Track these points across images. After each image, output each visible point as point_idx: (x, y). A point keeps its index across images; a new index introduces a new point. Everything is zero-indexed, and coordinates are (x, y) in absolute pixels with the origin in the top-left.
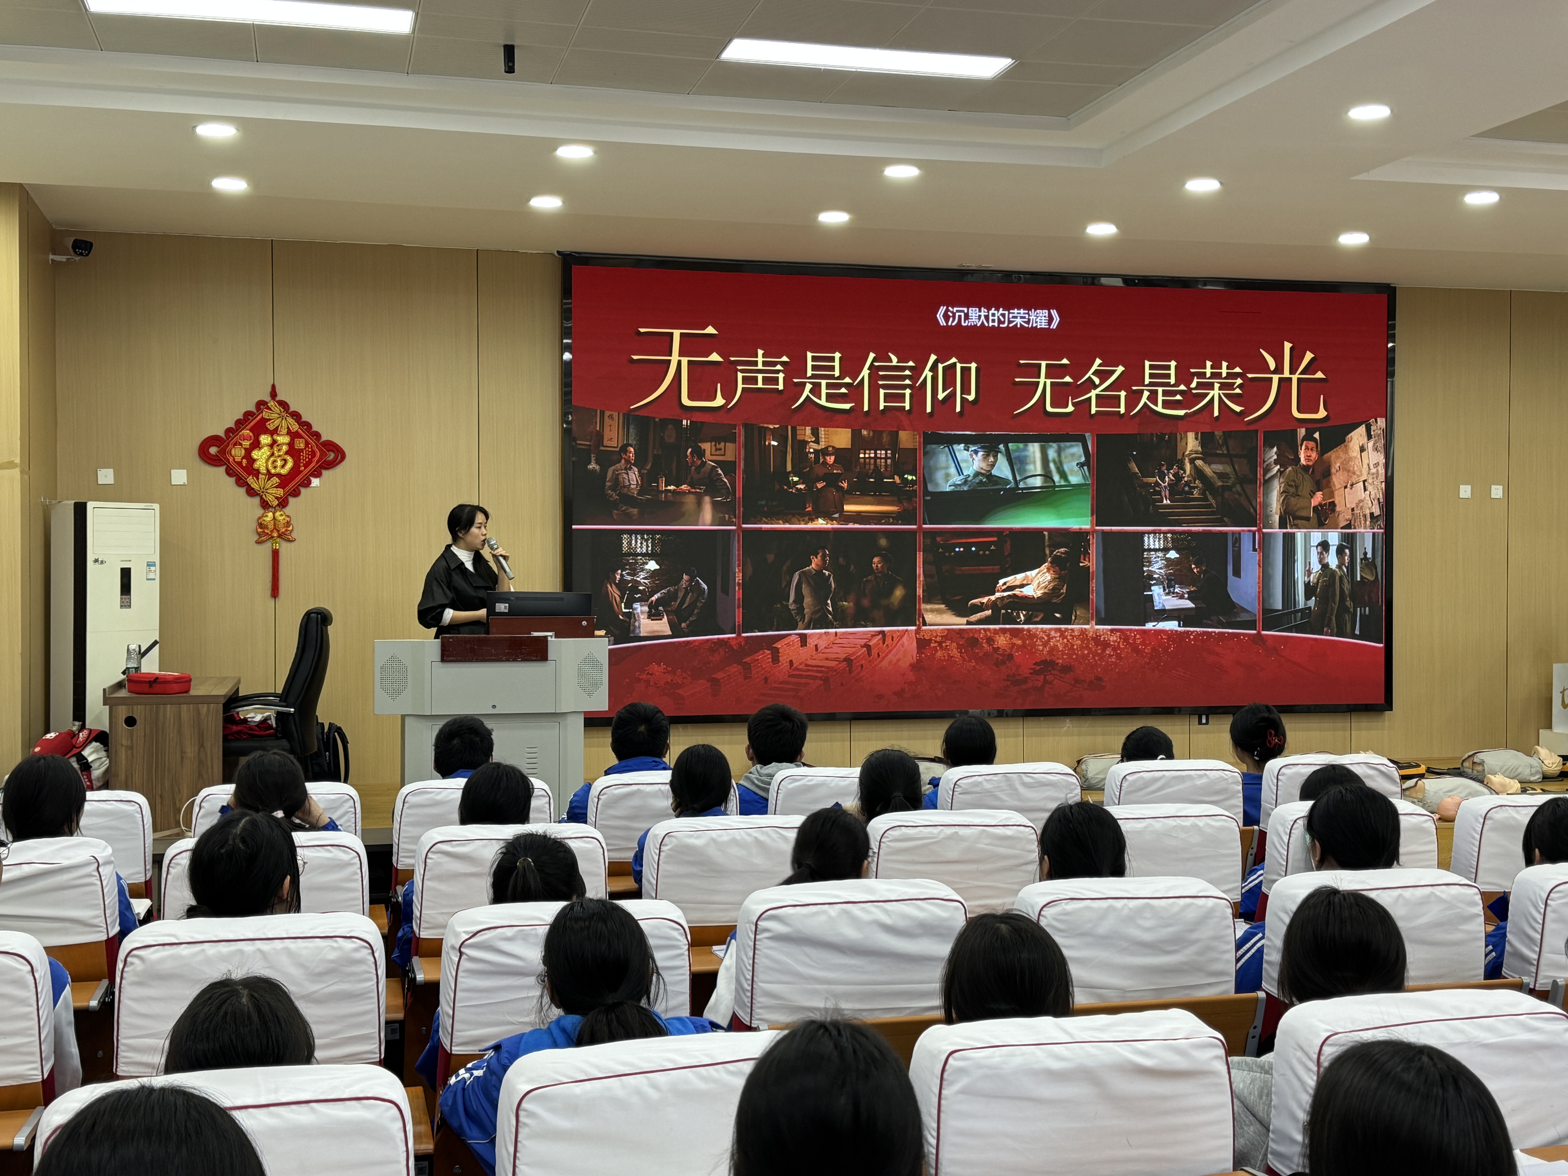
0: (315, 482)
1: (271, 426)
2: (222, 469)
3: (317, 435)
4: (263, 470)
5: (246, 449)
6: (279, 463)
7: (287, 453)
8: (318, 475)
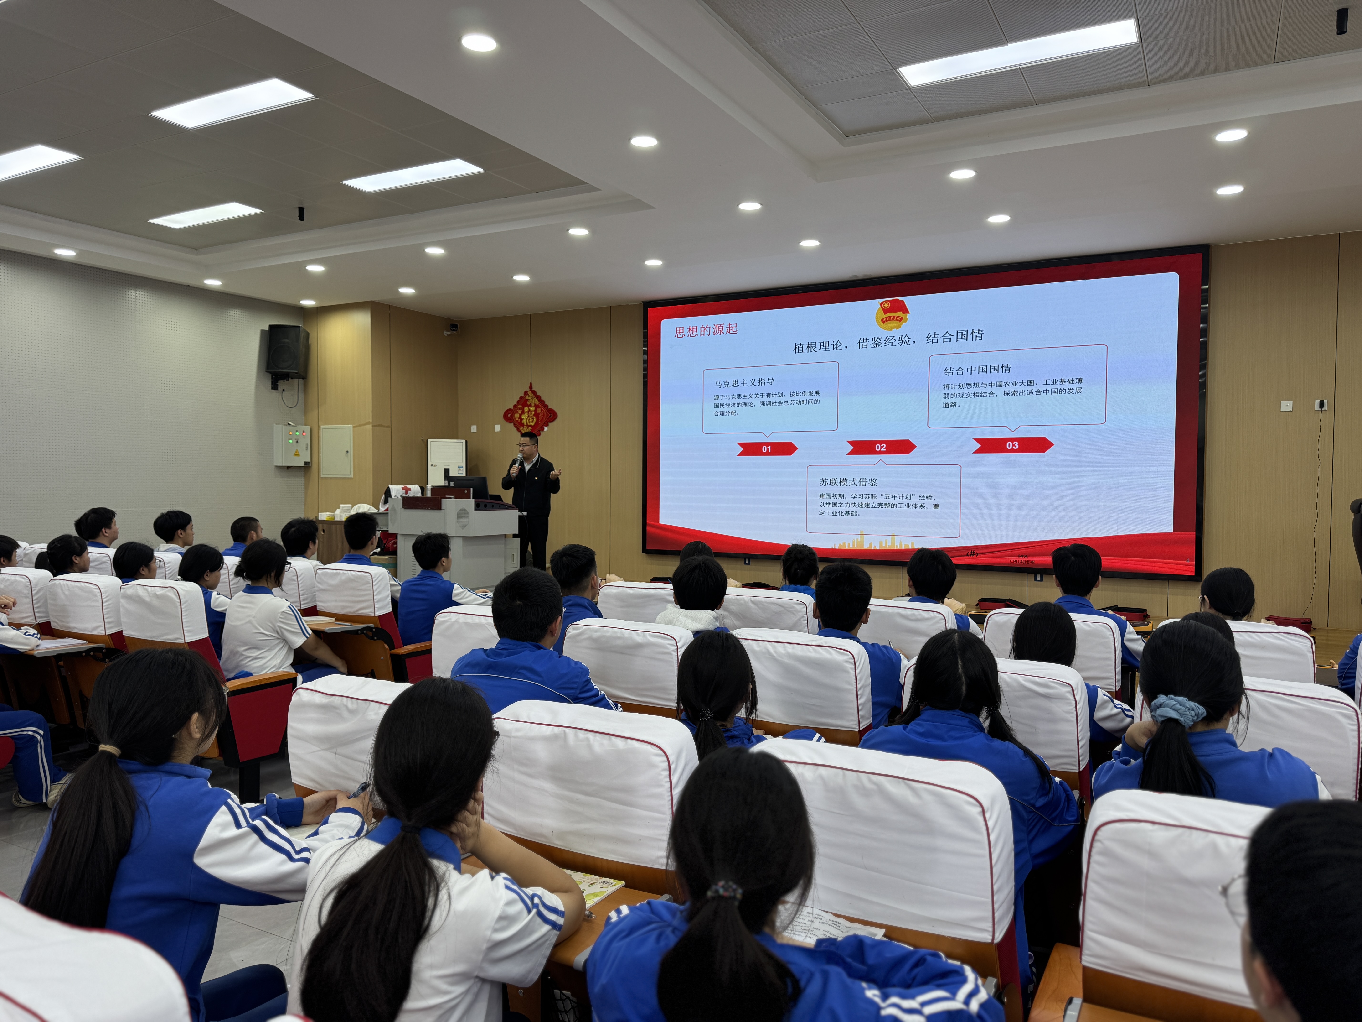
0: (546, 429)
1: (529, 403)
2: (512, 424)
3: (546, 406)
4: (525, 424)
5: (520, 414)
6: (531, 420)
7: (534, 415)
8: (547, 425)
